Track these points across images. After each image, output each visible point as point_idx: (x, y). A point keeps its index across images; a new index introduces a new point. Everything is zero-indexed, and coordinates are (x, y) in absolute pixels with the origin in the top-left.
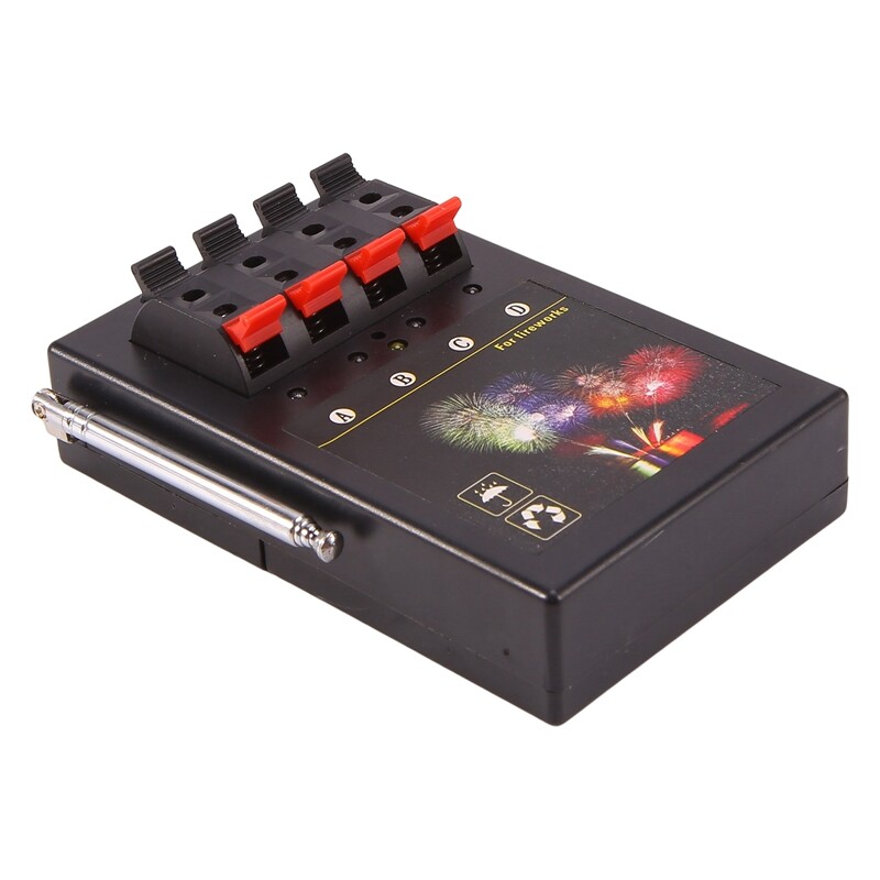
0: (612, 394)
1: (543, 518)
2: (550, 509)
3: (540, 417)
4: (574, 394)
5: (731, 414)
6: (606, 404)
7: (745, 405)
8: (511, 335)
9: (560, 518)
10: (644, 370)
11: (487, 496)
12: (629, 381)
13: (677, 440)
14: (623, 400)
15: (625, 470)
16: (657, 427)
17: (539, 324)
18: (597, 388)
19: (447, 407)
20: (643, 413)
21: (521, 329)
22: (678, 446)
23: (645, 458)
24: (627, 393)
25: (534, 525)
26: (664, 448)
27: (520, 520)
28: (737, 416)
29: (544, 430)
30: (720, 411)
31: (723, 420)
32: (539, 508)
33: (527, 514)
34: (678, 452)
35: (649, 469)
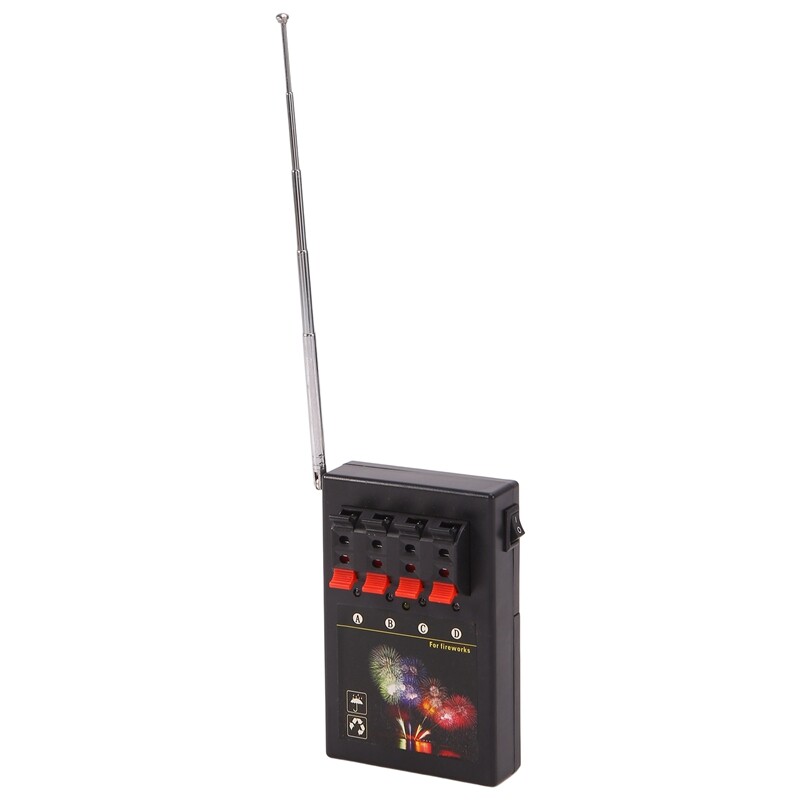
0: (432, 705)
1: (357, 726)
2: (362, 727)
3: (403, 688)
4: (423, 691)
5: (451, 754)
6: (426, 706)
7: (458, 756)
8: (439, 643)
9: (360, 732)
10: (453, 707)
11: (354, 701)
12: (444, 705)
13: (425, 745)
14: (432, 710)
15: (398, 737)
16: (427, 733)
17: (454, 649)
18: (432, 697)
19: (386, 652)
20: (431, 723)
21: (446, 644)
22: (422, 747)
23: (408, 741)
24: (437, 710)
25: (352, 726)
26: (417, 743)
27: (351, 720)
28: (451, 758)
29: (398, 695)
30: (450, 750)
31: (445, 754)
32: (360, 722)
33: (355, 721)
34: (418, 749)
35: (403, 745)
